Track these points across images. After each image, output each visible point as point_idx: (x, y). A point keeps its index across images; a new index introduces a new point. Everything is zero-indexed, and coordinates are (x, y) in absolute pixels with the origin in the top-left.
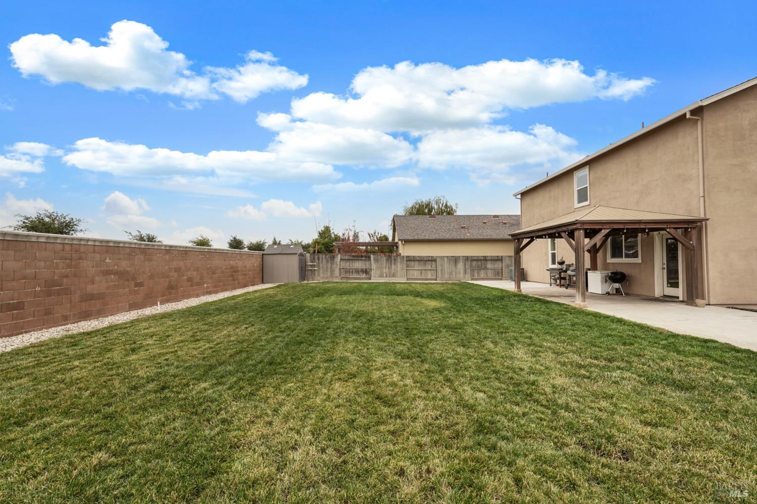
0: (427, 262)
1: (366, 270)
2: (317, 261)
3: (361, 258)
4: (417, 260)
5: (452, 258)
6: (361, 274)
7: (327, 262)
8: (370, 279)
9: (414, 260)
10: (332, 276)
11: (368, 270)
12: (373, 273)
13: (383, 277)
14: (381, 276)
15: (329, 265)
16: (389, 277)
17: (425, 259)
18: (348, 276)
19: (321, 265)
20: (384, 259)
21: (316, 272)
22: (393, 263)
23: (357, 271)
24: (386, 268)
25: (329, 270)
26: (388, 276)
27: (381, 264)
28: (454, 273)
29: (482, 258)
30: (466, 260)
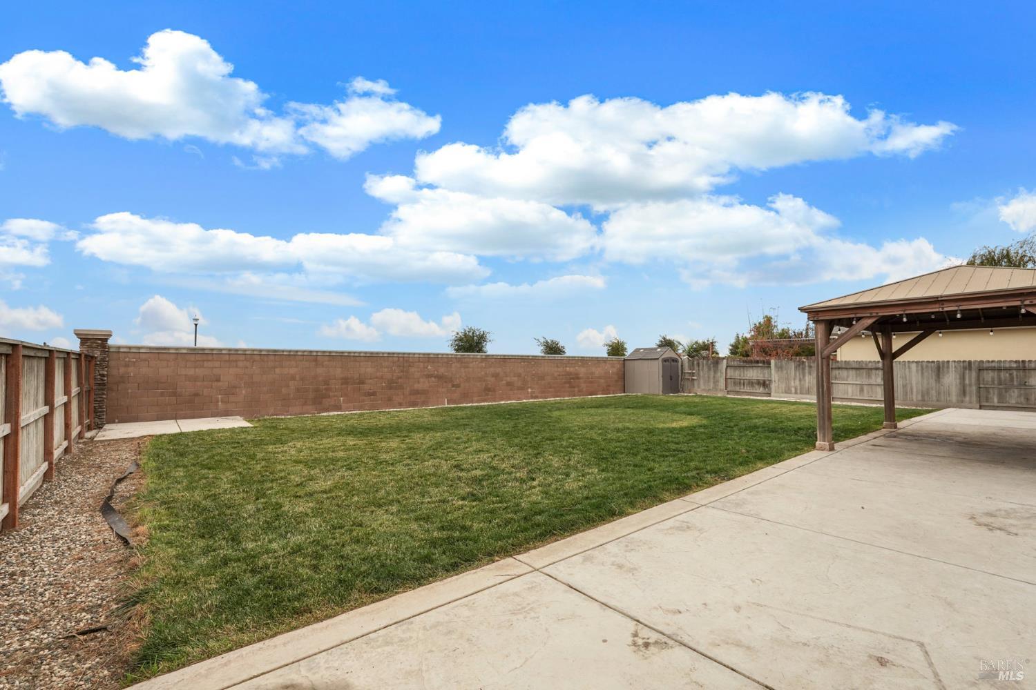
0: (874, 371)
1: (764, 381)
2: (696, 367)
3: (756, 365)
4: (852, 368)
5: (930, 365)
6: (757, 387)
7: (709, 369)
8: (769, 395)
9: (847, 368)
10: (715, 388)
11: (767, 383)
12: (773, 386)
13: (791, 393)
14: (788, 391)
15: (712, 373)
16: (801, 393)
17: (870, 366)
18: (738, 389)
19: (701, 374)
20: (792, 365)
21: (696, 383)
22: (807, 371)
23: (751, 383)
24: (795, 379)
25: (712, 380)
26: (799, 391)
27: (787, 373)
28: (933, 393)
29: (1014, 365)
30: (965, 368)
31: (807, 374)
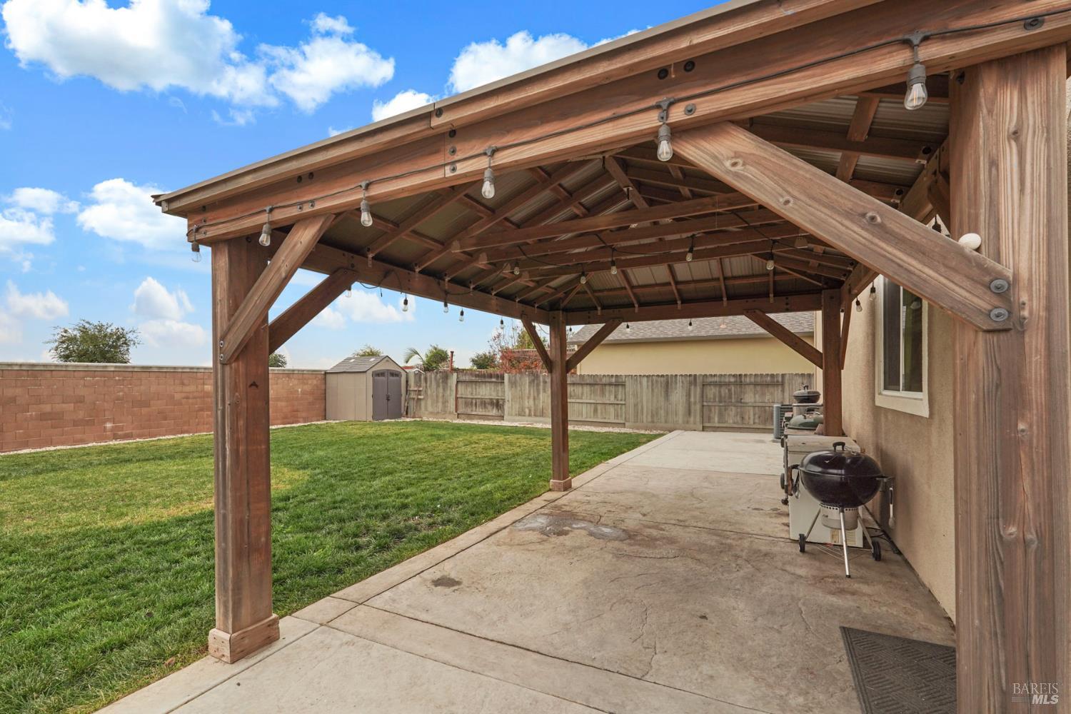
0: (607, 387)
1: (498, 400)
2: (423, 384)
3: (489, 380)
4: (587, 384)
5: (659, 379)
6: (490, 407)
7: (438, 386)
8: (502, 418)
9: (582, 384)
10: (444, 411)
11: (501, 403)
12: (506, 407)
13: (524, 416)
14: (521, 413)
15: (441, 390)
16: (535, 415)
17: (604, 380)
18: (469, 411)
19: (429, 392)
20: (527, 380)
21: (423, 403)
22: (541, 387)
23: (484, 404)
24: (529, 398)
25: (440, 400)
27: (521, 390)
28: (662, 412)
29: (732, 380)
30: (690, 383)
31: (541, 393)
